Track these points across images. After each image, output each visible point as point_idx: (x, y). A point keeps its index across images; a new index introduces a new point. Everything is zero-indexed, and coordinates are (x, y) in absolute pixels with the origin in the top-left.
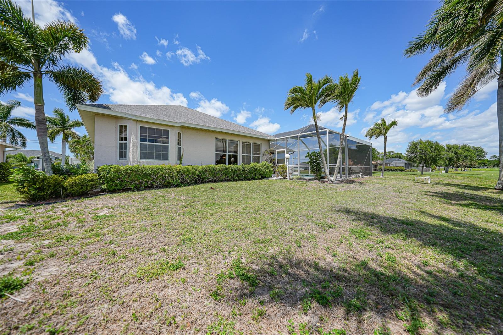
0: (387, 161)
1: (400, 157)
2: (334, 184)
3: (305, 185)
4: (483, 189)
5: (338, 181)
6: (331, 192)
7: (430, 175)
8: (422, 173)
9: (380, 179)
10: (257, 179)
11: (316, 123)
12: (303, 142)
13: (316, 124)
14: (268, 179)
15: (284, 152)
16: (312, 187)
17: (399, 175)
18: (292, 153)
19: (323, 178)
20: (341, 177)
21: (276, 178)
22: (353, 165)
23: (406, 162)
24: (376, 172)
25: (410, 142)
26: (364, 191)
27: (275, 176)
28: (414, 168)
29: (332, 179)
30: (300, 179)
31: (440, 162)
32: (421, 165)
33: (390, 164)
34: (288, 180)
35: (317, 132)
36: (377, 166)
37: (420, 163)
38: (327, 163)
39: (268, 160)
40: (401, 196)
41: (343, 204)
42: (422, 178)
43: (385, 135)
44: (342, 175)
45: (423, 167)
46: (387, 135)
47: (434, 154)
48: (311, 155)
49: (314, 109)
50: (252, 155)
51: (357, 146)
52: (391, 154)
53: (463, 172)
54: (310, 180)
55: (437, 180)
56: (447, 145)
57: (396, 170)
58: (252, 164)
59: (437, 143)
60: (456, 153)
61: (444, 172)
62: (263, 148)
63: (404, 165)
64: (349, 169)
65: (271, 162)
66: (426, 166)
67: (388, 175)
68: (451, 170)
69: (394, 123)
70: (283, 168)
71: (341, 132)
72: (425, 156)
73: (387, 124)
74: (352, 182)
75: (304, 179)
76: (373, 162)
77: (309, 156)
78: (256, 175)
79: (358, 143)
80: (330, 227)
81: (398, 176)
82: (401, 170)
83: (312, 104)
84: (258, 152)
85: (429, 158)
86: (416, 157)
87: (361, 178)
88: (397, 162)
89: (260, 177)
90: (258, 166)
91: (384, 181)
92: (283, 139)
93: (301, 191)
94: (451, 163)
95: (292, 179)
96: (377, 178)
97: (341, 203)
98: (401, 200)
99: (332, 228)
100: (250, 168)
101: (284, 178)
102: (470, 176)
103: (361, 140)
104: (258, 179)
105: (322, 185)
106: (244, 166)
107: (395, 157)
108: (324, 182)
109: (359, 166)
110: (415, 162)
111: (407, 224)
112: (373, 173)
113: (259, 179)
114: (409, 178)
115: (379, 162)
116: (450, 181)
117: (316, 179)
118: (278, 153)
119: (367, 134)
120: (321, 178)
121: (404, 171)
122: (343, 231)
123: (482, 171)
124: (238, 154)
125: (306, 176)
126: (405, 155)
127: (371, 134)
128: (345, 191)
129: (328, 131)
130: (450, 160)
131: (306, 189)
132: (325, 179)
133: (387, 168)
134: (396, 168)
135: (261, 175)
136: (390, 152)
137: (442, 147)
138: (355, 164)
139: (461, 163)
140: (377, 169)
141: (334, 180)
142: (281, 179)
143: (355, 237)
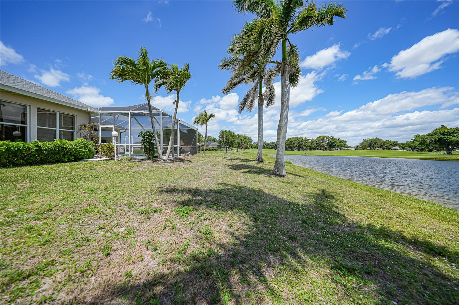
0: (207, 143)
1: (215, 141)
2: (166, 163)
3: (136, 165)
4: (250, 161)
5: (170, 160)
6: (162, 171)
7: (230, 153)
8: (226, 152)
9: (203, 157)
10: (66, 162)
11: (149, 102)
12: (137, 121)
13: (149, 104)
14: (87, 161)
15: (112, 128)
16: (143, 168)
17: (214, 153)
18: (124, 131)
19: (157, 157)
20: (173, 156)
21: (99, 159)
22: (184, 146)
23: (218, 144)
24: (200, 151)
25: (221, 130)
26: (191, 168)
27: (98, 157)
28: (222, 149)
29: (164, 158)
30: (131, 159)
31: (235, 145)
32: (226, 147)
33: (209, 145)
34: (116, 161)
35: (150, 111)
36: (201, 146)
37: (225, 145)
38: (160, 143)
39: (87, 137)
40: (215, 170)
41: (172, 183)
42: (226, 155)
43: (206, 123)
44: (174, 154)
45: (227, 148)
46: (208, 123)
47: (232, 140)
48: (144, 134)
49: (148, 88)
50: (58, 129)
51: (187, 130)
52: (210, 138)
53: (244, 151)
54: (143, 160)
55: (233, 156)
56: (238, 135)
57: (212, 150)
58: (58, 142)
59: (234, 133)
60: (241, 140)
61: (236, 151)
62: (79, 122)
63: (217, 146)
64: (180, 149)
65: (92, 140)
66: (229, 148)
67: (208, 153)
68: (239, 150)
69: (212, 116)
70: (109, 147)
71: (173, 116)
72: (228, 141)
73: (208, 115)
74: (182, 161)
75: (136, 159)
76: (199, 144)
77: (141, 135)
78: (66, 156)
79: (188, 127)
80: (155, 212)
81: (213, 155)
82: (215, 150)
83: (146, 81)
84: (71, 126)
85: (230, 142)
86: (223, 141)
87: (190, 157)
88: (213, 144)
89: (73, 158)
90: (68, 144)
91: (205, 158)
92: (111, 114)
93: (128, 173)
94: (239, 146)
95: (121, 160)
96: (201, 156)
97: (170, 182)
98: (215, 173)
99: (157, 212)
100: (52, 146)
101: (112, 159)
102: (246, 154)
103: (190, 125)
104: (68, 162)
105: (155, 165)
106: (40, 144)
107: (212, 141)
108: (156, 161)
109: (189, 147)
110: (223, 144)
111: (218, 193)
112: (198, 152)
113: (70, 161)
114: (220, 156)
115: (202, 144)
116: (239, 157)
117: (149, 159)
118: (103, 129)
119: (195, 122)
120: (154, 158)
121: (217, 150)
122: (168, 214)
123: (251, 151)
124: (28, 126)
125: (140, 155)
126: (218, 140)
127: (197, 121)
128: (175, 169)
129: (161, 113)
130: (239, 144)
131: (136, 170)
132: (158, 158)
133: (207, 148)
134: (212, 148)
135: (74, 155)
136: (209, 137)
137: (236, 136)
138: (186, 144)
139: (244, 146)
140: (201, 149)
141: (167, 159)
142: (106, 160)
143: (179, 217)
